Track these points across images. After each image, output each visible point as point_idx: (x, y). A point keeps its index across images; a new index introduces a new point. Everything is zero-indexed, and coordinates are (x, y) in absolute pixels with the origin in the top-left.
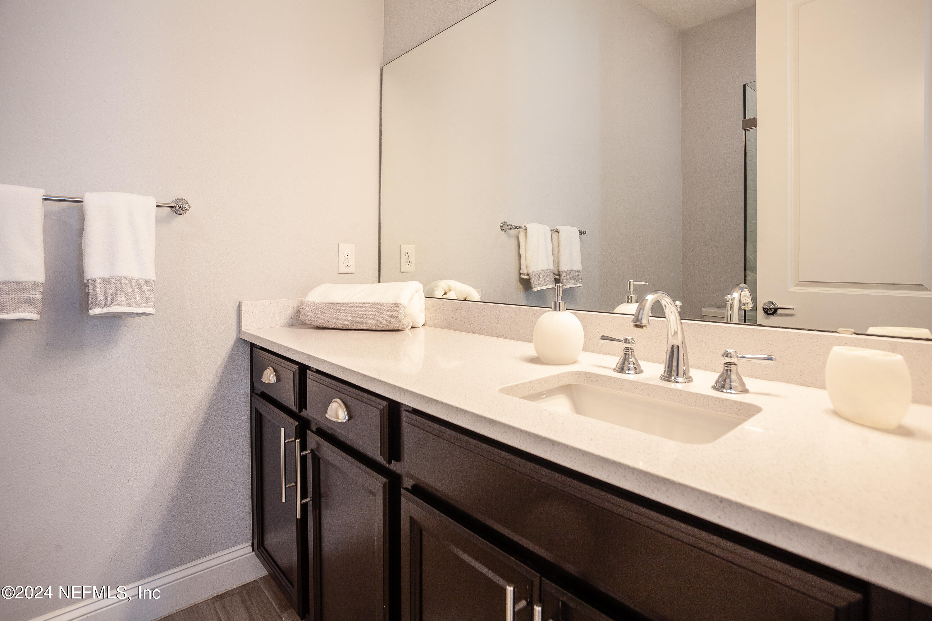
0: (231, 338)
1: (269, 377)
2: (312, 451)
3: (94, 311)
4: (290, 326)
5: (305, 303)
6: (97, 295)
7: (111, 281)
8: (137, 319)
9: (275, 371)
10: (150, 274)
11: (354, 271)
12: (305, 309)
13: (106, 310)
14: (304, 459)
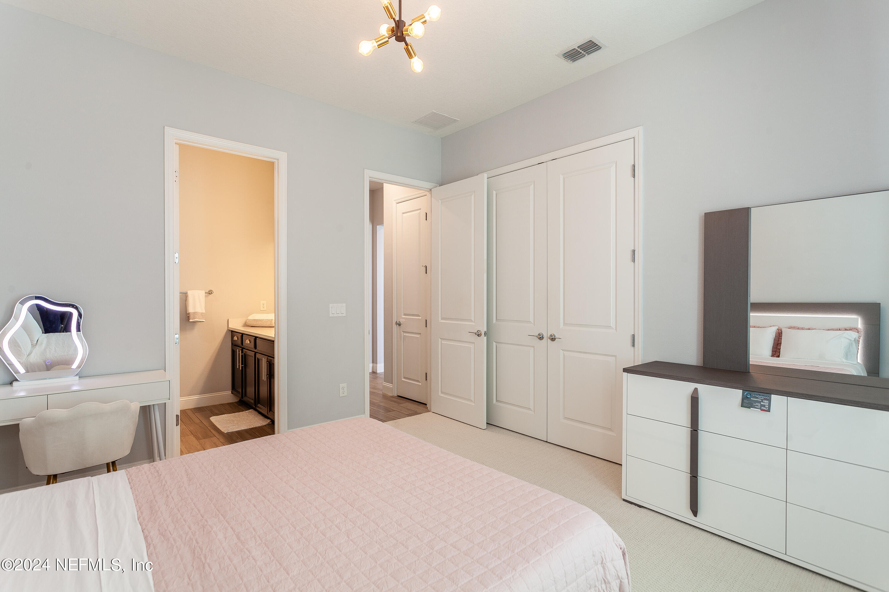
0: (226, 329)
1: (235, 338)
2: (244, 354)
3: (190, 321)
4: (245, 326)
5: (247, 319)
6: (191, 317)
7: (194, 313)
8: (200, 323)
9: (237, 337)
10: (204, 311)
11: (266, 310)
12: (248, 321)
13: (194, 320)
14: (242, 355)
